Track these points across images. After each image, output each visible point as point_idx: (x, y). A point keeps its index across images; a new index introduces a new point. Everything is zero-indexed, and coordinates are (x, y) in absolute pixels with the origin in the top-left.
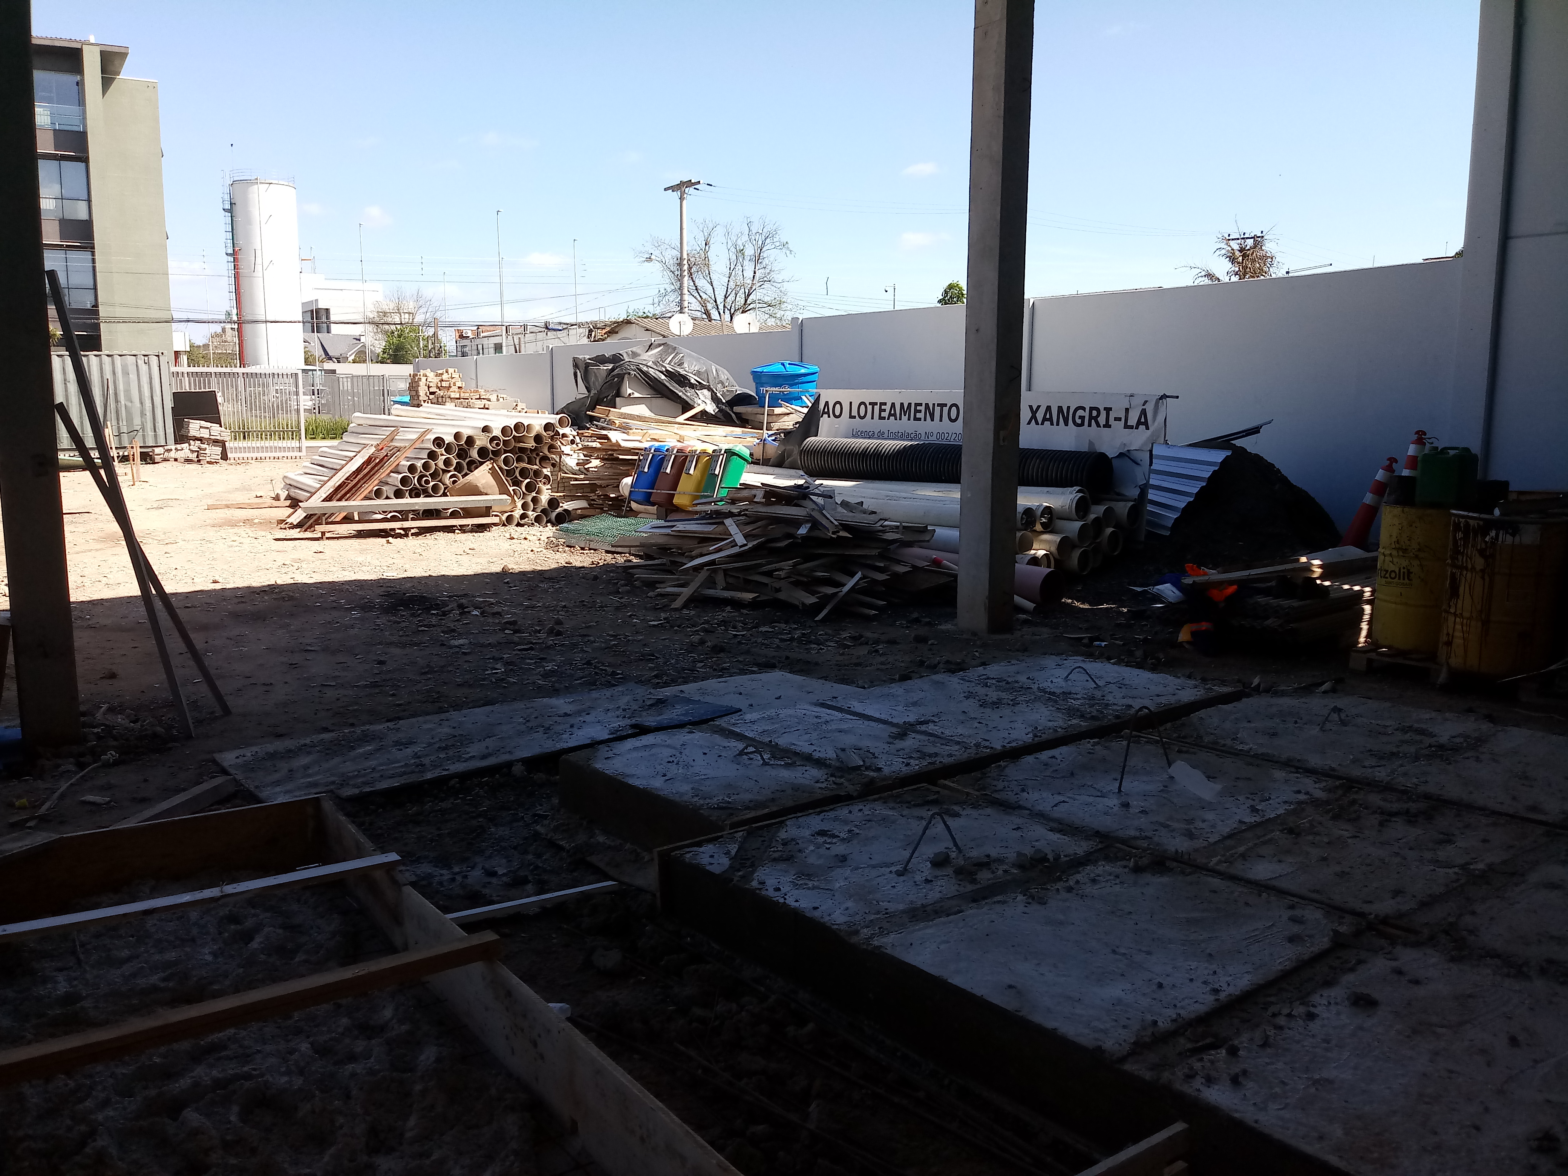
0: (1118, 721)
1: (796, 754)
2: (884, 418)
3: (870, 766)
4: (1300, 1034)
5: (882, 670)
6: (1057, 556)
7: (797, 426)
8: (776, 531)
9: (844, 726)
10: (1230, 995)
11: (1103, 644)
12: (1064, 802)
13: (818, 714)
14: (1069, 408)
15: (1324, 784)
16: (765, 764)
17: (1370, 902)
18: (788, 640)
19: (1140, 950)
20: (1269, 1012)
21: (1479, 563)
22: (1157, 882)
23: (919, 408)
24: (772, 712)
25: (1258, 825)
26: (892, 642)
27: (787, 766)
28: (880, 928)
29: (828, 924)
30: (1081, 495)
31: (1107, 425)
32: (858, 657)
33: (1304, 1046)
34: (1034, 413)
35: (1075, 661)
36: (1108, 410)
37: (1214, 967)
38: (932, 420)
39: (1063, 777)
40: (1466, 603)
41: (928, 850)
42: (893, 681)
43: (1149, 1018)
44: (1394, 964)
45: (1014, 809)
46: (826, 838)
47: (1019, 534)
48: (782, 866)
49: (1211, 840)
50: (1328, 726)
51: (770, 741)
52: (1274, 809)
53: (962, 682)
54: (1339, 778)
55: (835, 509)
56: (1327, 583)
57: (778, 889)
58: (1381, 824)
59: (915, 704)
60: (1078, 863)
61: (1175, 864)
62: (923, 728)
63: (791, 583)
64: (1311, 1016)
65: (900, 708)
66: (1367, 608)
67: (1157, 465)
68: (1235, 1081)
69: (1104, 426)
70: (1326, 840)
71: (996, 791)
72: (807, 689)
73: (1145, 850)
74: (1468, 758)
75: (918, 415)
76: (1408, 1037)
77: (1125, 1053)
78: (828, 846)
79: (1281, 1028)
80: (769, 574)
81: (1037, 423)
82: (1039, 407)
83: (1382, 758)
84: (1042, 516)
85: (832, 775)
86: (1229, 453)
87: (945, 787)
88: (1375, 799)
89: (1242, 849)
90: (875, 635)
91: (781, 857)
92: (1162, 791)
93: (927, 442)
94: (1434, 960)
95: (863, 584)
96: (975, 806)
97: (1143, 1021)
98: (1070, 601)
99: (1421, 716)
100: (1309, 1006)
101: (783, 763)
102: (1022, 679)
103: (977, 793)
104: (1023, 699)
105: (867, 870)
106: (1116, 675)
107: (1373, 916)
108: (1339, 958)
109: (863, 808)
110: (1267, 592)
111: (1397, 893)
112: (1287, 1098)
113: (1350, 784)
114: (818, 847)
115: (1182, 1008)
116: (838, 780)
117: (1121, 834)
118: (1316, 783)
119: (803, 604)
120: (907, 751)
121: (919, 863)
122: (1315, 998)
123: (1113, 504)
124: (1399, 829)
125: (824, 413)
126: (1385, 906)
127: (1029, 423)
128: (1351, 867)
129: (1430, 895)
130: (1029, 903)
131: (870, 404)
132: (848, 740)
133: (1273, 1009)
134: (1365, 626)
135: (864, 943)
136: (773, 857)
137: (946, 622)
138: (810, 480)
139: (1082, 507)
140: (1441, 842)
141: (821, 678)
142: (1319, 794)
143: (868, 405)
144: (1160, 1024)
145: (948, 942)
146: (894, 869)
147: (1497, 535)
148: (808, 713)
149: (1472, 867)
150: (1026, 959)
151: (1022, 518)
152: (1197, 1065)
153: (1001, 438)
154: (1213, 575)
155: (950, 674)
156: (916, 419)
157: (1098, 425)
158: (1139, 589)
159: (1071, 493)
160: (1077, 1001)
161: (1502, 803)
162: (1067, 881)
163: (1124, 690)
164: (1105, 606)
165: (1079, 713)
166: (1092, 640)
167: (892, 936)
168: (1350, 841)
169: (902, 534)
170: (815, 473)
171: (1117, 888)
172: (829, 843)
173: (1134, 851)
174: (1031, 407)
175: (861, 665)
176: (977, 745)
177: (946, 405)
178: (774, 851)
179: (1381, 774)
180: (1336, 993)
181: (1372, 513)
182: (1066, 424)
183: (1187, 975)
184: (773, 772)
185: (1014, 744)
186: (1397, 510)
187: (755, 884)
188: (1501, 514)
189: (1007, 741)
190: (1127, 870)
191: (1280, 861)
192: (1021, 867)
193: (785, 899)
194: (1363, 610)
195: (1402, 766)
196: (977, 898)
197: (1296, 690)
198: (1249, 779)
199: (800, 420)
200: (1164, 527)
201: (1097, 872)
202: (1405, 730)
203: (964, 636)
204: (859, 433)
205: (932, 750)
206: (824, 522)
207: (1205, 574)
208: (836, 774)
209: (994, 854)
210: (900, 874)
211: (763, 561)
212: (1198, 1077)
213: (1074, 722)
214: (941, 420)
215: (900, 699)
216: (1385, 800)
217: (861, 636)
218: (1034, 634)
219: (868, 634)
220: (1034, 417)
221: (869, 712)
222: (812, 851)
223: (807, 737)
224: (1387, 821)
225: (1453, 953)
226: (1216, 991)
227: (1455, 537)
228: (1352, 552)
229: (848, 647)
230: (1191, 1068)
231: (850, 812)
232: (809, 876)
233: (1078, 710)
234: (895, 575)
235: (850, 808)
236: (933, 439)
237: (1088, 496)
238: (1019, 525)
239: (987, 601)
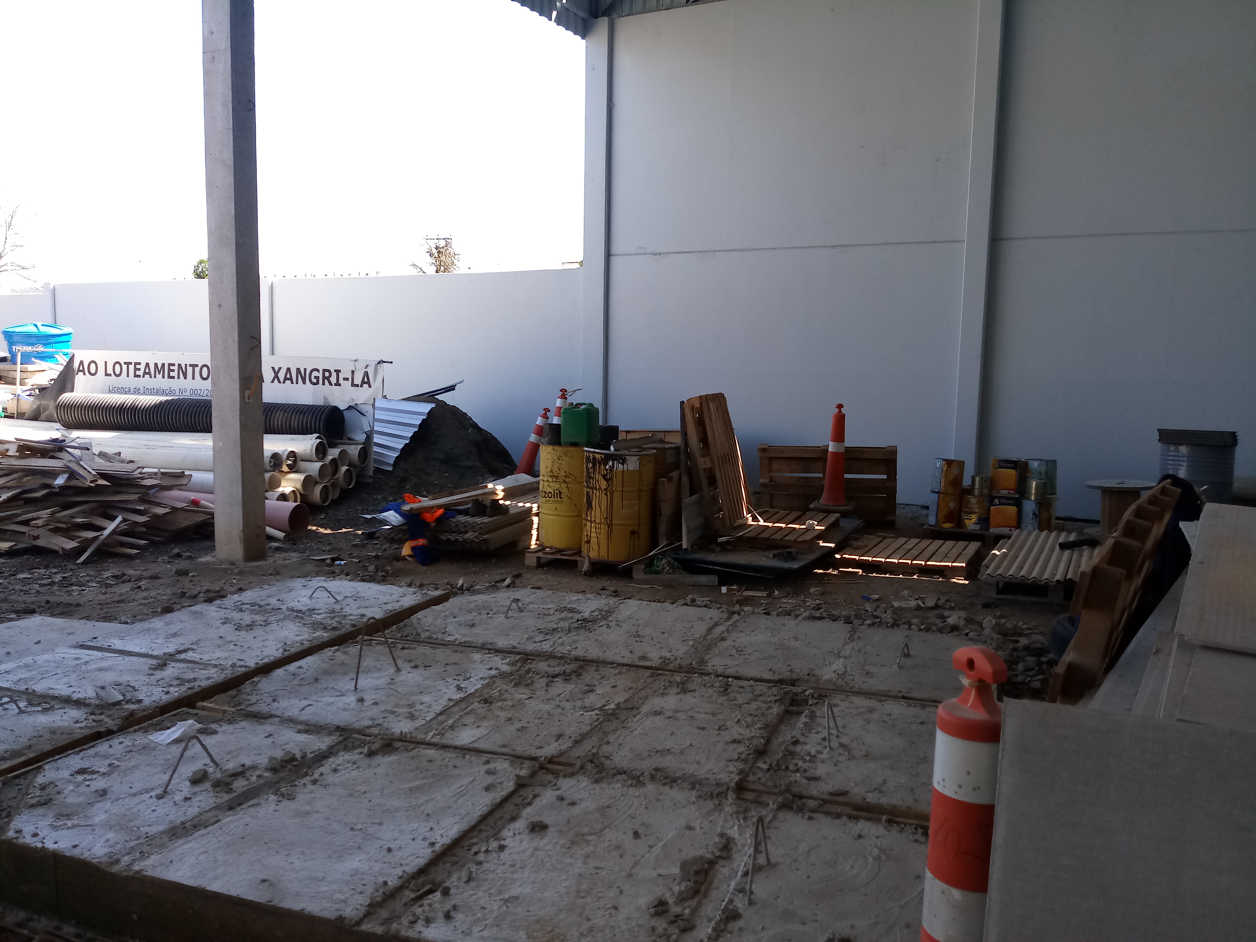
0: (354, 629)
1: (54, 698)
2: (139, 376)
3: (130, 700)
4: (495, 864)
5: (144, 605)
6: (302, 492)
7: (53, 382)
8: (32, 482)
9: (105, 664)
10: (443, 845)
11: (343, 563)
12: (309, 705)
13: (76, 656)
14: (305, 369)
15: (508, 660)
16: (21, 712)
17: (541, 747)
18: (49, 585)
19: (373, 823)
20: (472, 852)
21: (603, 484)
22: (386, 762)
23: (172, 368)
24: (29, 660)
25: (462, 700)
26: (155, 577)
27: (45, 711)
28: (140, 853)
29: (88, 860)
30: (319, 441)
31: (338, 384)
32: (122, 595)
33: (497, 874)
34: (276, 373)
35: (319, 581)
36: (338, 372)
37: (431, 824)
38: (185, 378)
39: (309, 684)
40: (597, 513)
41: (187, 770)
42: (155, 614)
43: (381, 880)
44: (558, 793)
45: (266, 718)
46: (86, 776)
47: (267, 475)
48: (41, 810)
49: (428, 718)
50: (510, 614)
51: (27, 689)
52: (473, 685)
53: (219, 609)
54: (519, 653)
55: (92, 460)
56: (507, 503)
57: (35, 835)
58: (547, 685)
59: (174, 635)
60: (321, 757)
61: (400, 744)
62: (183, 656)
63: (50, 530)
64: (502, 848)
65: (160, 641)
66: (535, 519)
67: (379, 415)
68: (448, 916)
69: (335, 385)
70: (510, 704)
71: (250, 705)
72: (68, 631)
73: (376, 736)
74: (602, 626)
75: (172, 374)
76: (569, 848)
77: (361, 916)
78: (87, 783)
79: (481, 863)
80: (26, 523)
81: (280, 382)
82: (280, 368)
83: (547, 634)
84: (288, 459)
85: (92, 714)
86: (433, 405)
87: (203, 708)
88: (543, 666)
89: (451, 722)
90: (138, 572)
91: (39, 802)
92: (389, 683)
93: (181, 397)
94: (584, 784)
95: (124, 527)
96: (230, 722)
97: (376, 883)
98: (314, 528)
99: (571, 599)
100: (500, 840)
101: (40, 709)
102: (273, 601)
103: (233, 709)
104: (273, 619)
105: (127, 800)
106: (352, 590)
107: (543, 759)
108: (521, 796)
109: (124, 740)
110: (465, 512)
111: (559, 736)
112: (485, 920)
113: (527, 657)
114: (78, 785)
115: (407, 865)
116: (98, 718)
117: (357, 725)
118: (503, 659)
119: (63, 549)
120: (167, 680)
121: (179, 783)
122: (505, 833)
123: (345, 447)
124: (560, 687)
125: (79, 370)
126: (551, 749)
127: (273, 382)
128: (528, 722)
129: (580, 735)
130: (280, 801)
131: (125, 363)
132: (109, 677)
133: (475, 849)
134: (534, 533)
135: (125, 871)
136: (30, 803)
137: (206, 554)
138: (66, 433)
139: (321, 451)
140: (586, 692)
141: (83, 618)
142: (506, 668)
143: (123, 364)
144: (390, 883)
145: (206, 852)
146: (153, 793)
147: (613, 464)
148: (66, 656)
149: (606, 708)
150: (278, 852)
151: (270, 462)
152: (419, 911)
153: (246, 396)
154: (426, 502)
155: (207, 604)
156: (170, 377)
157: (331, 384)
158: (369, 517)
159: (311, 439)
160: (321, 880)
161: (623, 657)
162: (312, 775)
163: (358, 602)
164: (344, 530)
165: (322, 626)
166: (333, 560)
167: (153, 857)
168: (526, 701)
169: (160, 480)
170: (69, 426)
171: (354, 773)
172: (89, 780)
173: (368, 738)
174: (273, 368)
175: (123, 602)
176: (233, 666)
177: (197, 366)
178: (32, 798)
179: (546, 647)
180: (521, 824)
181: (535, 448)
182: (304, 383)
183: (411, 836)
184: (28, 719)
185: (266, 661)
186: (550, 448)
187: (11, 834)
188: (615, 450)
189: (260, 658)
190: (362, 756)
191: (478, 727)
192: (274, 770)
193: (44, 843)
194: (532, 521)
195: (560, 638)
196: (231, 807)
197: (487, 588)
198: (456, 664)
199: (56, 377)
200: (388, 464)
201: (338, 762)
202: (561, 610)
203: (223, 566)
204: (116, 389)
205: (192, 676)
206: (82, 472)
207: (420, 501)
208: (96, 712)
209: (248, 762)
210: (160, 797)
211: (19, 511)
212: (419, 921)
213: (318, 634)
214: (193, 379)
215: (160, 632)
216: (549, 666)
217: (124, 575)
218: (285, 559)
219: (131, 572)
220: (276, 376)
221: (130, 648)
222: (72, 791)
223: (65, 680)
224: (551, 681)
225: (596, 776)
226: (433, 844)
227: (587, 466)
228: (523, 478)
229: (111, 586)
230: (414, 915)
231: (111, 746)
232: (68, 816)
233: (321, 623)
234: (156, 516)
235: (111, 742)
236: (187, 395)
237: (325, 442)
238: (268, 467)
239: (242, 534)
